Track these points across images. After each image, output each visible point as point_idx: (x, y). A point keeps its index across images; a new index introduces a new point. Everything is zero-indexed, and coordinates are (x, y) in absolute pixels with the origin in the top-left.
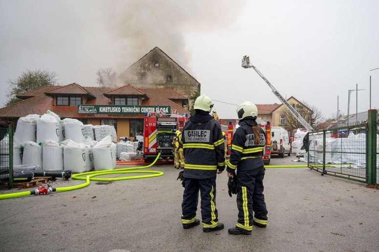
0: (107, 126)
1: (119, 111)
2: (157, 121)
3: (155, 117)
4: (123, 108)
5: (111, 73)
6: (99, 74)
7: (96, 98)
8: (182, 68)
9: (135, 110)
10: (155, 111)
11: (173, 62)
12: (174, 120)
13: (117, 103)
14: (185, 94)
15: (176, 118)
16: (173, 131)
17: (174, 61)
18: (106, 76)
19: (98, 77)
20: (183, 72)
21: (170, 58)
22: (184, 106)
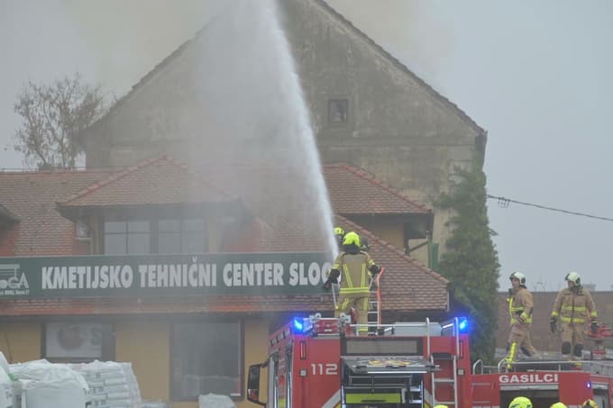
0: (110, 364)
1: (127, 284)
2: (344, 352)
3: (336, 336)
4: (142, 269)
5: (75, 104)
6: (25, 106)
7: (18, 222)
8: (396, 62)
9: (196, 275)
10: (287, 276)
11: (354, 37)
12: (413, 346)
13: (113, 245)
14: (412, 186)
15: (420, 341)
16: (408, 395)
17: (357, 31)
18: (53, 116)
19: (20, 122)
20: (399, 79)
21: (340, 17)
22: (412, 243)
